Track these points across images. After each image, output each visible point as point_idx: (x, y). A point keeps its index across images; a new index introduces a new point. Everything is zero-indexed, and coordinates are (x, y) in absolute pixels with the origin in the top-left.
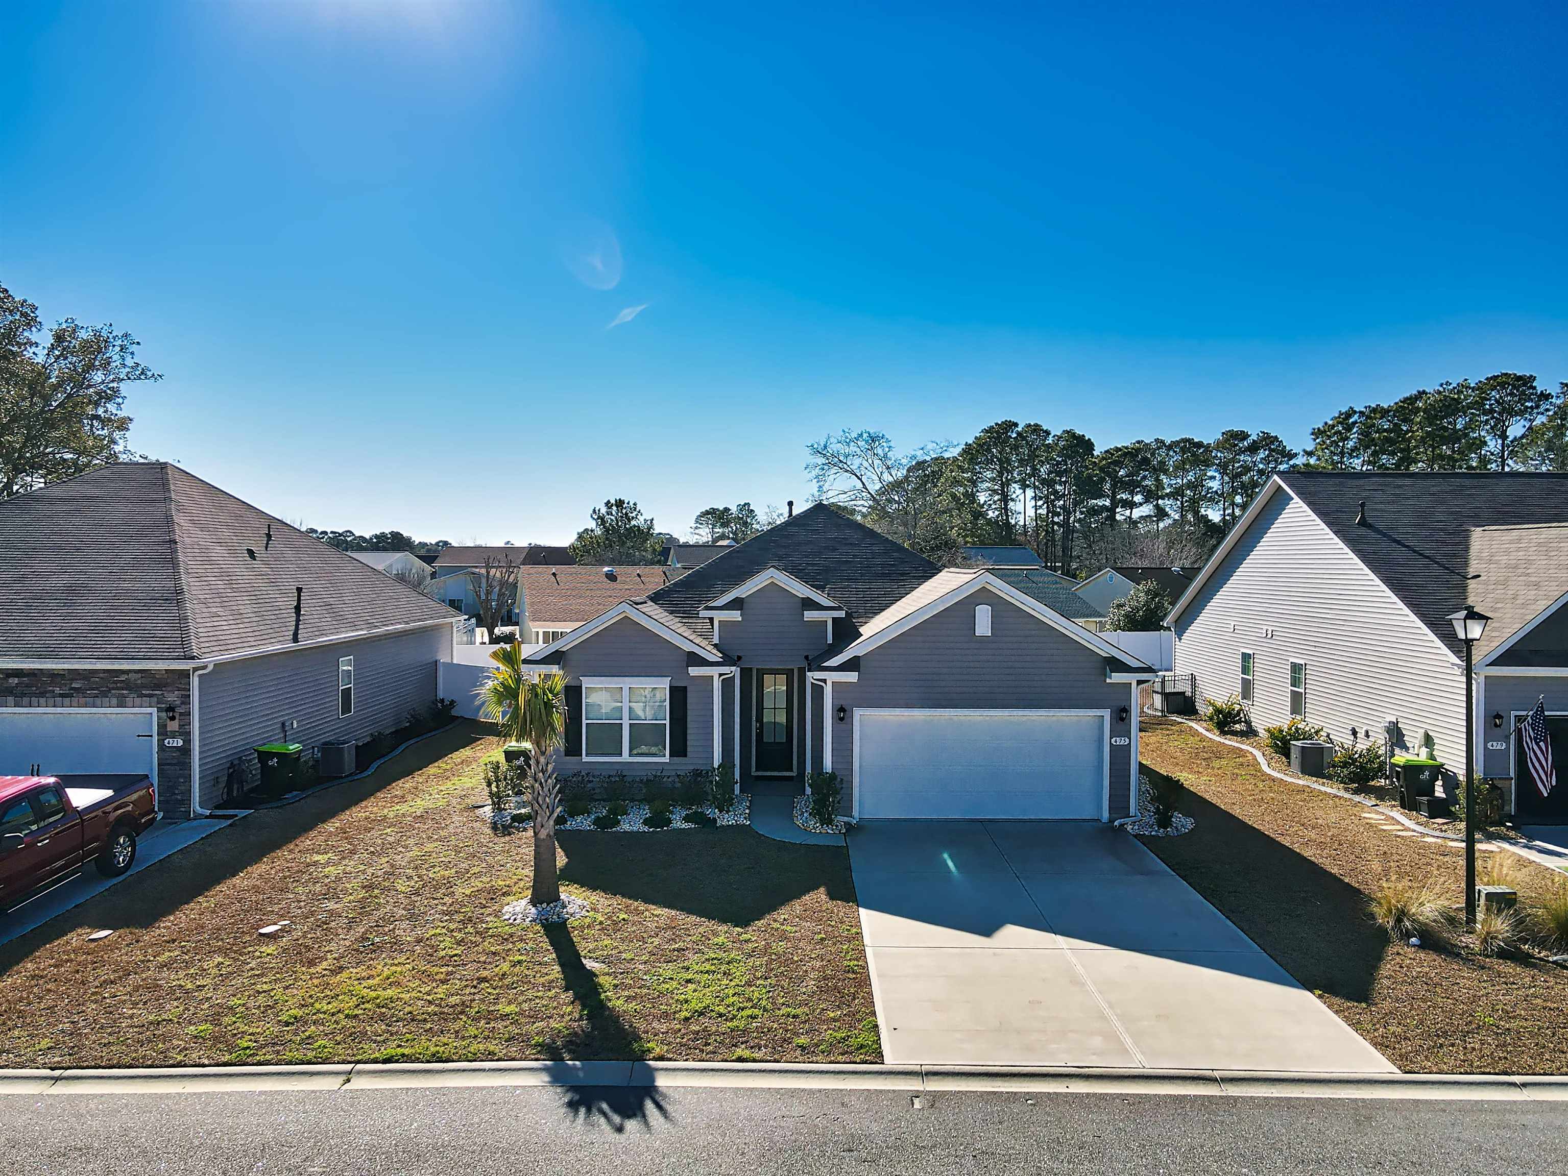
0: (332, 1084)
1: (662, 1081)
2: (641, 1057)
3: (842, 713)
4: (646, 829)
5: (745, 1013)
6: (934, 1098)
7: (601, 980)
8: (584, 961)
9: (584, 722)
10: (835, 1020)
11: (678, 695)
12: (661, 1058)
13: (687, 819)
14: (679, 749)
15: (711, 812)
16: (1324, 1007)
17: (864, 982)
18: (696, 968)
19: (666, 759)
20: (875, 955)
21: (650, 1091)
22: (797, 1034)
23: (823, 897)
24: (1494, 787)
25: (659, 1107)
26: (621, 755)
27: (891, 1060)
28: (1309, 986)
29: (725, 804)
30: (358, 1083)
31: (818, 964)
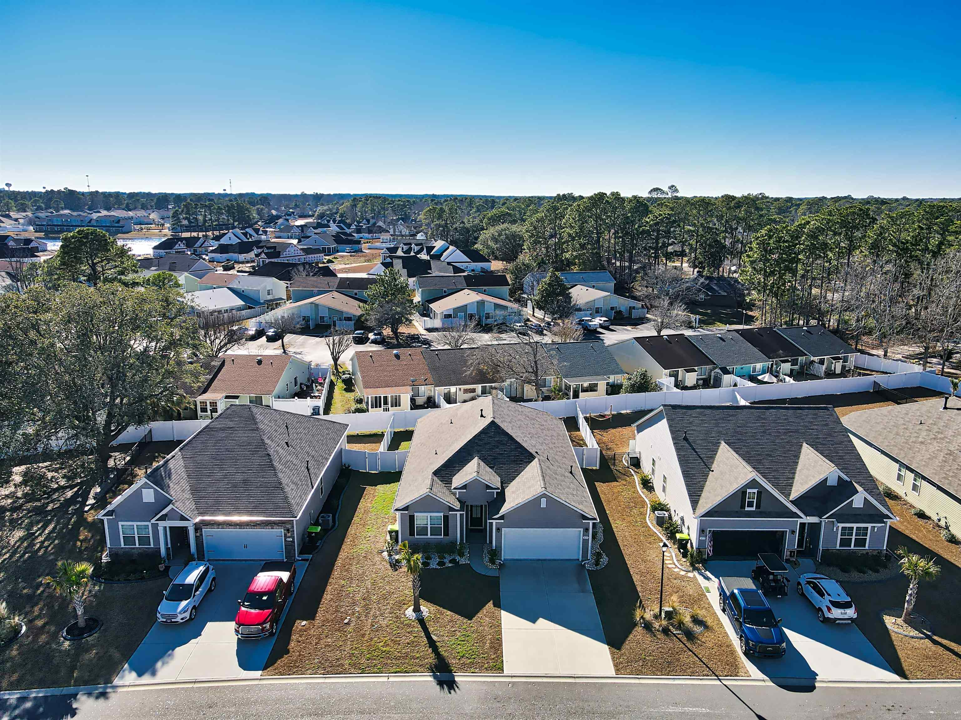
0: (385, 679)
1: (457, 679)
2: (450, 671)
3: (498, 529)
4: (438, 567)
5: (473, 657)
6: (514, 683)
7: (438, 644)
8: (432, 635)
9: (415, 526)
10: (493, 659)
11: (446, 518)
12: (455, 672)
13: (450, 562)
14: (446, 534)
15: (458, 558)
16: (608, 652)
17: (501, 645)
18: (460, 639)
19: (442, 537)
20: (505, 632)
21: (454, 682)
22: (485, 664)
23: (492, 605)
24: (700, 551)
25: (458, 688)
26: (427, 535)
27: (506, 672)
28: (608, 644)
29: (461, 555)
30: (391, 679)
31: (490, 637)
